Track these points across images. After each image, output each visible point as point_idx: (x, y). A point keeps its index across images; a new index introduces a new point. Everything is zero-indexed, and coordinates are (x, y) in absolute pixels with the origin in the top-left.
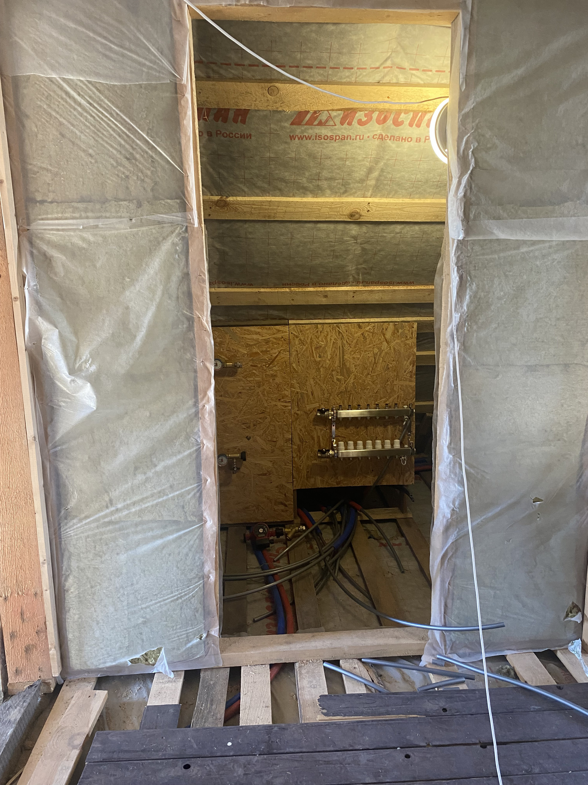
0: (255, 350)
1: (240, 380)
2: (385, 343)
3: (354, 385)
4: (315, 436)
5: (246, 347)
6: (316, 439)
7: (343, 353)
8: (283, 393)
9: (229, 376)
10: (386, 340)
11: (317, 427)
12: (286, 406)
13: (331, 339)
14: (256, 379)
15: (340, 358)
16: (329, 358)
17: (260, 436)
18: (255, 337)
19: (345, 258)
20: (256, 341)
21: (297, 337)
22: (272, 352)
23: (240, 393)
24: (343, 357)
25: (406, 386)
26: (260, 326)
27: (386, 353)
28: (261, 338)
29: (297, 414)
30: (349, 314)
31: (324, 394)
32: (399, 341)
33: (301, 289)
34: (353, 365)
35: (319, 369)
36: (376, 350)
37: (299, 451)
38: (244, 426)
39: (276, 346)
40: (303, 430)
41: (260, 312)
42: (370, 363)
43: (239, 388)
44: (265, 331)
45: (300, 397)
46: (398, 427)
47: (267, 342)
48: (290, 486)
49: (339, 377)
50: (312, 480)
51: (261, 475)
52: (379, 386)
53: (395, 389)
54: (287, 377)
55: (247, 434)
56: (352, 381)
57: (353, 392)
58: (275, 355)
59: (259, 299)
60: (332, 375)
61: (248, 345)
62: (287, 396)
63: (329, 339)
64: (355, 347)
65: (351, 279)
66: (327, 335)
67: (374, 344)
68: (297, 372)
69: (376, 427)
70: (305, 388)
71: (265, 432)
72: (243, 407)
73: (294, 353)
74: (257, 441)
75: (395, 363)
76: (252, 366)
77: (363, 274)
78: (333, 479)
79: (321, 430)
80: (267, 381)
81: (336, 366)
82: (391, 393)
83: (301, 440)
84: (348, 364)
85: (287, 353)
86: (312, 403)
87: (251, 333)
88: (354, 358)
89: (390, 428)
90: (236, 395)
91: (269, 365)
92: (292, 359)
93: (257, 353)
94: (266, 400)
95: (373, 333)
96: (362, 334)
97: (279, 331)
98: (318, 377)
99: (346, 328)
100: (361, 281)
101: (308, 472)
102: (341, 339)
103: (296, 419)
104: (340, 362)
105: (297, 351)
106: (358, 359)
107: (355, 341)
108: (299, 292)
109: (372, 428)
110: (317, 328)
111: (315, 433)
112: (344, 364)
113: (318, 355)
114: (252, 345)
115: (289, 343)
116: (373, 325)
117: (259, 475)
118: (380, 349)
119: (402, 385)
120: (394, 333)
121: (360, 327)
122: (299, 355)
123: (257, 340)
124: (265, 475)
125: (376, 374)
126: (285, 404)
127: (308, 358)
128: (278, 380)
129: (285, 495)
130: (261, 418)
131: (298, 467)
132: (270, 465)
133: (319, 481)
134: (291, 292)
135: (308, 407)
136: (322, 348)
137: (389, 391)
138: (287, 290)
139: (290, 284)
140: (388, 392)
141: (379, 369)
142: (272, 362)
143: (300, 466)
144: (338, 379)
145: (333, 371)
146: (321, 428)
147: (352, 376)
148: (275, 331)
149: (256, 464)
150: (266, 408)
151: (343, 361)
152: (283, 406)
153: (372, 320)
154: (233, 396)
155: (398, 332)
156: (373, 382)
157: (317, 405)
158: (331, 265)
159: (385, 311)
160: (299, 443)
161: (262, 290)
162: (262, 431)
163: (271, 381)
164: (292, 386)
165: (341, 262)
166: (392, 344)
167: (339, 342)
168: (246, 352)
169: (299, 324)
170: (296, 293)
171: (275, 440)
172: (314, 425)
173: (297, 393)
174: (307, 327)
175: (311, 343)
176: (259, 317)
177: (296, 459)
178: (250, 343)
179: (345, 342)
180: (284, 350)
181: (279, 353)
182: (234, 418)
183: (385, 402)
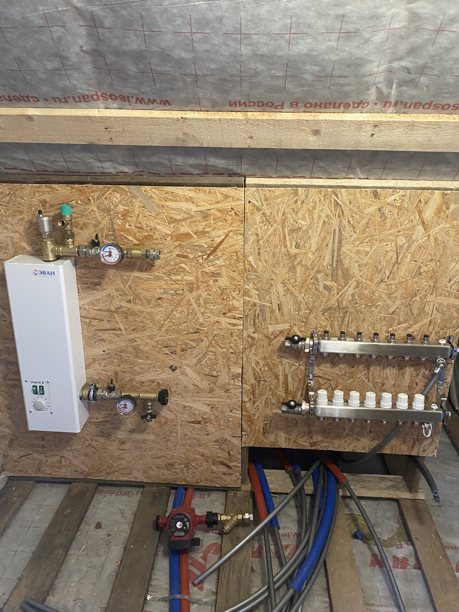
0: (185, 229)
1: (158, 278)
2: (420, 228)
3: (353, 299)
4: (281, 375)
5: (169, 223)
6: (281, 377)
7: (340, 242)
8: (231, 303)
9: (141, 270)
10: (423, 223)
11: (284, 361)
12: (234, 325)
13: (319, 216)
14: (186, 278)
15: (333, 251)
16: (313, 249)
17: (191, 367)
18: (184, 206)
19: (367, 41)
20: (185, 213)
21: (258, 210)
22: (213, 234)
23: (160, 299)
24: (339, 250)
25: (448, 306)
26: (194, 186)
27: (420, 247)
28: (194, 208)
29: (252, 338)
30: (358, 170)
31: (300, 310)
32: (446, 226)
33: (266, 116)
34: (356, 265)
35: (294, 267)
36: (401, 240)
37: (254, 395)
38: (166, 350)
39: (220, 223)
40: (261, 363)
41: (191, 161)
42: (388, 262)
43: (158, 290)
44: (202, 196)
45: (258, 311)
46: (423, 370)
47: (205, 215)
48: (236, 442)
49: (327, 283)
50: (272, 437)
51: (193, 422)
52: (398, 302)
53: (427, 309)
54: (238, 278)
55: (172, 363)
56: (351, 291)
57: (351, 310)
58: (218, 240)
59: (185, 134)
60: (317, 281)
61: (172, 220)
62: (237, 309)
63: (316, 216)
64: (363, 231)
65: (372, 95)
66: (314, 208)
67: (400, 228)
68: (256, 271)
69: (383, 368)
70: (268, 298)
71: (200, 361)
72: (165, 320)
73: (252, 238)
74: (186, 375)
75: (433, 264)
76: (178, 255)
77: (400, 85)
78: (304, 438)
79: (291, 365)
80: (204, 282)
81: (325, 264)
82: (418, 315)
83: (258, 379)
84: (346, 262)
85: (241, 237)
86: (277, 323)
87: (176, 198)
88: (358, 252)
89: (409, 371)
90: (153, 302)
91: (209, 255)
92: (248, 247)
93: (187, 235)
94: (203, 314)
95: (399, 208)
96: (380, 210)
97: (227, 197)
98: (293, 281)
99: (351, 197)
100: (393, 100)
101: (266, 424)
102: (339, 216)
103: (251, 346)
104: (333, 257)
105: (257, 235)
106: (367, 253)
107: (364, 221)
108: (262, 121)
109: (378, 368)
110: (296, 194)
111: (280, 368)
112: (340, 262)
113: (294, 244)
114: (179, 221)
115: (244, 220)
116: (402, 192)
117: (189, 422)
118: (409, 239)
119: (441, 304)
120: (439, 211)
121: (376, 195)
122: (261, 242)
123: (187, 212)
124: (199, 423)
125: (396, 281)
126: (233, 321)
127: (276, 247)
128: (223, 282)
129: (229, 453)
130: (193, 340)
131: (250, 417)
132: (207, 409)
133: (283, 439)
134: (247, 121)
135: (271, 329)
136: (301, 232)
137: (415, 312)
138: (239, 116)
139: (245, 104)
140: (413, 314)
141: (402, 273)
142: (214, 251)
143: (254, 415)
144: (326, 287)
145: (318, 272)
146: (290, 362)
147: (353, 283)
148: (220, 197)
149: (184, 407)
150: (201, 324)
151: (339, 255)
152: (230, 324)
153: (401, 183)
154: (149, 302)
155: (448, 208)
156: (389, 296)
157: (286, 326)
158: (334, 58)
159: (428, 168)
160: (253, 381)
161: (190, 115)
162: (195, 360)
163: (211, 283)
164: (246, 293)
165: (355, 51)
166: (434, 231)
167: (335, 222)
168: (169, 233)
169: (263, 186)
170: (257, 123)
171: (215, 373)
172: (280, 357)
173: (255, 304)
174: (278, 192)
175: (283, 222)
176: (191, 170)
177: (248, 405)
178: (175, 217)
179: (345, 222)
180: (236, 233)
181: (227, 236)
182: (150, 337)
183: (405, 329)
